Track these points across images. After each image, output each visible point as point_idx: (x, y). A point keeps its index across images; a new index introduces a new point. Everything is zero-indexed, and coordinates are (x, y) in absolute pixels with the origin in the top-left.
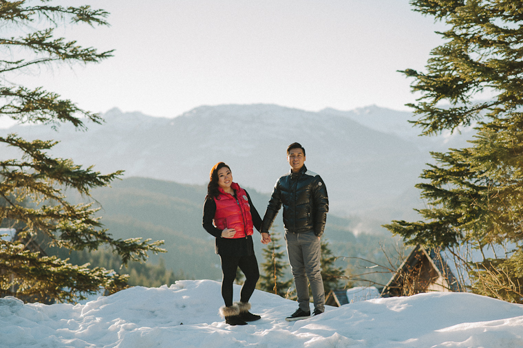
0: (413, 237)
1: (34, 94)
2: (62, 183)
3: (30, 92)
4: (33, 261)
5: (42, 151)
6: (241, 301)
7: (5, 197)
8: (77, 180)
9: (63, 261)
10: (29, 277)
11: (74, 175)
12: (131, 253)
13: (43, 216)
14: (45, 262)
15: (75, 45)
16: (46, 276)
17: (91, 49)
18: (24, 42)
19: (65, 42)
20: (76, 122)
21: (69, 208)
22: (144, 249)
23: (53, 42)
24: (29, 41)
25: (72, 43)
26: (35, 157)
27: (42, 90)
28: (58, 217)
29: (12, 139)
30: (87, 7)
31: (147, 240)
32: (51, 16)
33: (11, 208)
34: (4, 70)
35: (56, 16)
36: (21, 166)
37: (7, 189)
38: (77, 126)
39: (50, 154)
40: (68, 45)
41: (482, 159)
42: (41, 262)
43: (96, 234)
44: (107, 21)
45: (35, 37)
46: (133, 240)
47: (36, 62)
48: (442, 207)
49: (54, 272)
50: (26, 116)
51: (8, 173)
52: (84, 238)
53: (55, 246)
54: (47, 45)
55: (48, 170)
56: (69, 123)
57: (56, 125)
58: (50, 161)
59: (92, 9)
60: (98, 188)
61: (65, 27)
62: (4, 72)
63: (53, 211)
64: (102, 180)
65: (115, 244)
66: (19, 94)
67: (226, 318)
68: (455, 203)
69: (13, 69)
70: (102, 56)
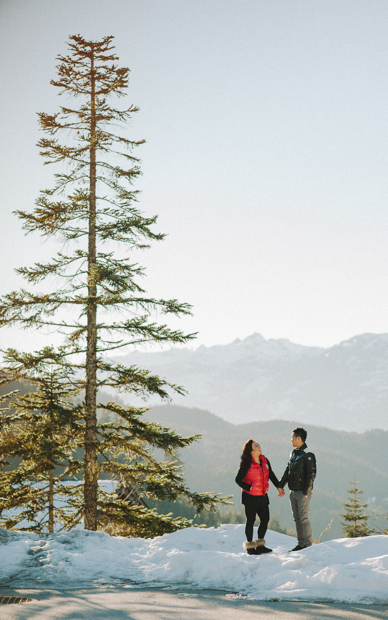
1: (129, 371)
2: (151, 444)
3: (126, 369)
4: (124, 508)
5: (136, 417)
6: (259, 538)
7: (103, 454)
8: (162, 442)
9: (150, 510)
10: (121, 522)
11: (160, 437)
12: (204, 504)
13: (135, 471)
14: (134, 510)
15: (165, 328)
16: (134, 521)
17: (179, 332)
18: (124, 326)
19: (157, 326)
20: (162, 393)
21: (156, 465)
22: (215, 501)
23: (147, 326)
24: (128, 325)
25: (163, 327)
26: (130, 421)
27: (135, 368)
28: (147, 472)
29: (111, 406)
30: (175, 300)
31: (218, 494)
32: (146, 306)
33: (108, 463)
34: (107, 349)
35: (150, 307)
36: (117, 429)
37: (105, 448)
38: (163, 397)
39: (141, 419)
40: (160, 329)
42: (131, 510)
43: (176, 488)
44: (191, 312)
45: (133, 322)
46: (207, 493)
47: (133, 343)
49: (140, 518)
50: (123, 387)
51: (106, 434)
52: (166, 491)
53: (144, 497)
54: (142, 328)
55: (140, 432)
56: (157, 395)
57: (145, 396)
58: (142, 425)
59: (179, 302)
60: (180, 448)
61: (157, 316)
62: (107, 351)
63: (144, 467)
64: (183, 443)
65: (192, 497)
66: (116, 370)
67: (248, 550)
69: (114, 348)
70: (188, 337)
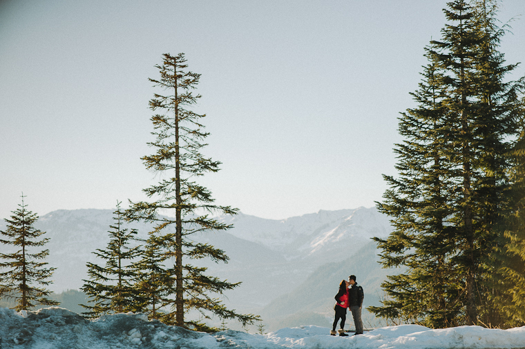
0: (379, 313)
12: (247, 321)
17: (223, 224)
18: (195, 221)
19: (212, 221)
22: (252, 319)
23: (207, 221)
25: (215, 221)
30: (229, 207)
31: (253, 315)
34: (187, 234)
41: (414, 280)
44: (239, 213)
45: (200, 218)
46: (247, 315)
47: (200, 230)
48: (395, 300)
50: (194, 256)
59: (232, 208)
60: (228, 290)
65: (239, 317)
68: (401, 298)
69: (190, 233)
70: (228, 227)
